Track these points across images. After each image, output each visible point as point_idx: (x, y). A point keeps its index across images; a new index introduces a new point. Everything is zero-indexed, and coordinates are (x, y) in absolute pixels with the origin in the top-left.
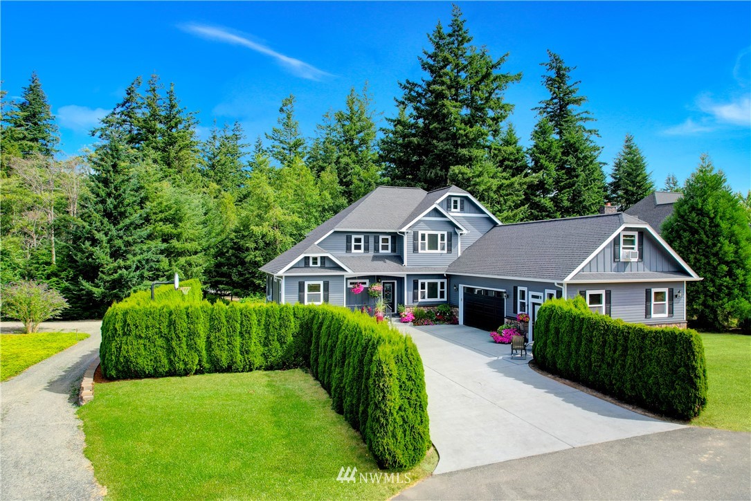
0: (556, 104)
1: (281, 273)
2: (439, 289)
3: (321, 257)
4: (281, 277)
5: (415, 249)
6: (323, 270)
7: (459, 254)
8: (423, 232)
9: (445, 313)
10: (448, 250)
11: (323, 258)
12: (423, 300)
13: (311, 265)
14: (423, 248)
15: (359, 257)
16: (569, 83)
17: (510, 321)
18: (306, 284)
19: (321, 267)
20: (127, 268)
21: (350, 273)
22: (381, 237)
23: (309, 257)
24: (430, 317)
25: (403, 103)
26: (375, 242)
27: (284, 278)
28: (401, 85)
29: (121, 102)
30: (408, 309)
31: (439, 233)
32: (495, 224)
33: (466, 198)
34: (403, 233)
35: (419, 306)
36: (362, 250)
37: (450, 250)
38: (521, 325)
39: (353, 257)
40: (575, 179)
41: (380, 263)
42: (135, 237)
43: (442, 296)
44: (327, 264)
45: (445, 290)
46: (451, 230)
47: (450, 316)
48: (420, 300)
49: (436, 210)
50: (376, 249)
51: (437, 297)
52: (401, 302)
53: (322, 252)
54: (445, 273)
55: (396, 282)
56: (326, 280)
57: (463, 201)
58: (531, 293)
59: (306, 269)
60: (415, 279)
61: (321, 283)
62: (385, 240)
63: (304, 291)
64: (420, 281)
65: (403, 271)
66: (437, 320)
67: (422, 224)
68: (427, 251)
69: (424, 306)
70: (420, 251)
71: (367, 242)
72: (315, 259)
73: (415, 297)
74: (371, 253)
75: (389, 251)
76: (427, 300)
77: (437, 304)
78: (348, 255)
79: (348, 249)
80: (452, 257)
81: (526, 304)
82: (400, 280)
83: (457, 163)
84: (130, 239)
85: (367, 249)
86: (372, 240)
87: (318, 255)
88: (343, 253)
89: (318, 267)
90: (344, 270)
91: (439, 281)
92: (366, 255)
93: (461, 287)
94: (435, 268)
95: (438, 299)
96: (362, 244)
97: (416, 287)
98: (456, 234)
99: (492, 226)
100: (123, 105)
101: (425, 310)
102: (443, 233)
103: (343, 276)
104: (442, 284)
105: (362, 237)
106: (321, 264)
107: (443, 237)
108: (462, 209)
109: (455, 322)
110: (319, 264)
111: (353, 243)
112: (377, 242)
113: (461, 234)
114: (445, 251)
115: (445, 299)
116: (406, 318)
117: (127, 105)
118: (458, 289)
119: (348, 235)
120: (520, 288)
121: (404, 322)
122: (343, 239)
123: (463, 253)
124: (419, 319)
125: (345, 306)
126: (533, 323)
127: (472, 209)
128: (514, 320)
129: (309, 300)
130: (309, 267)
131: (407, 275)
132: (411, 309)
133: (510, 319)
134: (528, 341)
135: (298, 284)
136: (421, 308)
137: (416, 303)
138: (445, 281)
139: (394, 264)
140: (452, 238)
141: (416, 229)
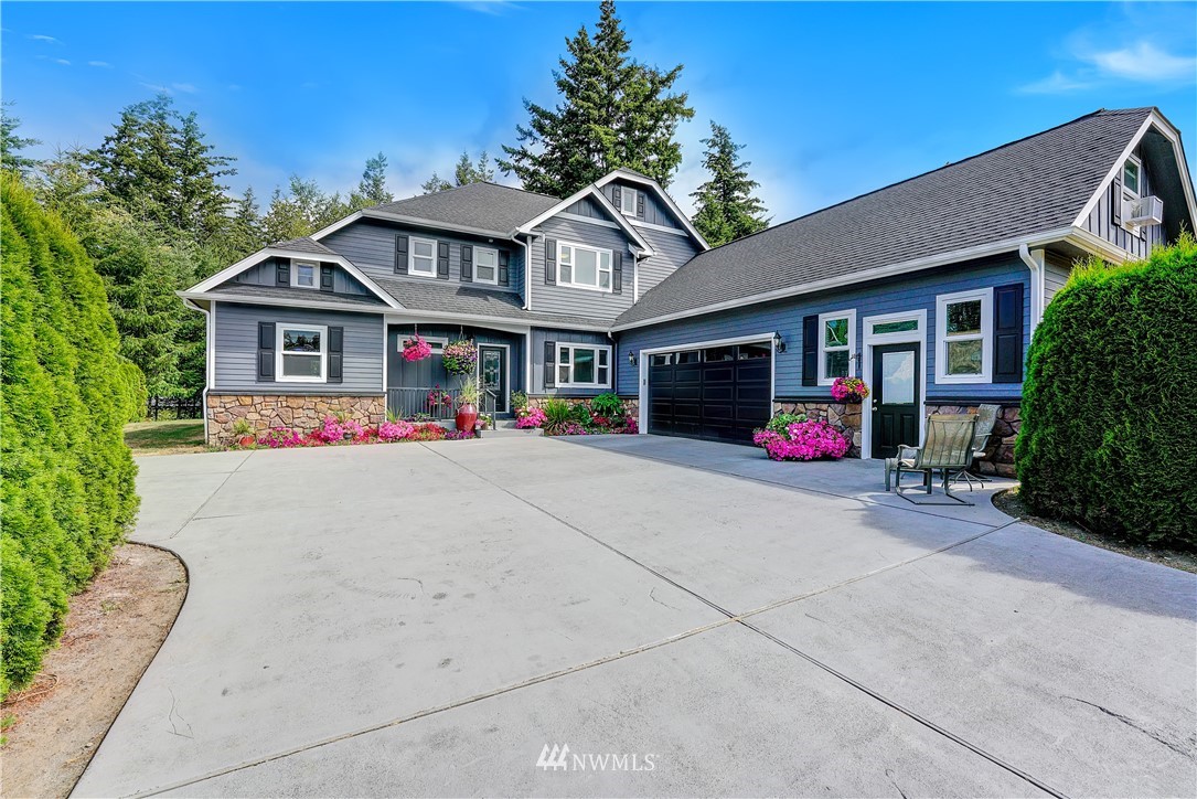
1: (200, 291)
2: (597, 365)
3: (324, 265)
5: (549, 279)
6: (327, 297)
7: (636, 298)
8: (567, 244)
9: (609, 411)
10: (614, 288)
11: (329, 268)
12: (565, 385)
13: (294, 279)
14: (566, 277)
15: (425, 286)
16: (735, 164)
17: (790, 407)
18: (281, 328)
19: (321, 292)
21: (395, 309)
22: (476, 249)
23: (288, 261)
24: (580, 420)
25: (530, 134)
26: (463, 259)
27: (213, 308)
28: (528, 104)
30: (534, 401)
31: (598, 251)
32: (698, 249)
33: (650, 192)
35: (557, 397)
36: (433, 273)
37: (618, 289)
39: (410, 284)
41: (470, 300)
43: (602, 379)
44: (338, 286)
45: (609, 366)
46: (621, 249)
47: (619, 416)
48: (558, 384)
49: (590, 199)
50: (466, 273)
51: (591, 381)
52: (519, 386)
53: (324, 254)
54: (609, 330)
55: (508, 347)
56: (336, 321)
57: (643, 195)
58: (869, 322)
59: (280, 292)
60: (548, 338)
61: (323, 331)
62: (486, 257)
63: (273, 347)
64: (559, 346)
65: (522, 317)
66: (593, 425)
67: (564, 227)
68: (575, 283)
69: (567, 397)
70: (559, 283)
71: (443, 254)
72: (305, 268)
73: (548, 379)
74: (455, 281)
75: (494, 281)
76: (572, 384)
77: (591, 395)
78: (400, 278)
79: (401, 266)
80: (623, 303)
82: (516, 340)
85: (443, 271)
86: (455, 255)
87: (315, 258)
88: (387, 272)
89: (315, 291)
90: (382, 302)
91: (597, 348)
92: (443, 282)
93: (644, 354)
94: (589, 320)
95: (595, 385)
96: (434, 258)
97: (549, 358)
98: (631, 254)
99: (694, 254)
101: (570, 405)
102: (605, 251)
103: (380, 316)
104: (603, 355)
105: (434, 243)
106: (322, 284)
107: (605, 259)
108: (641, 213)
109: (632, 429)
110: (316, 283)
111: (412, 256)
112: (466, 259)
113: (640, 257)
114: (610, 289)
115: (608, 386)
116: (530, 418)
118: (636, 362)
119: (400, 234)
120: (827, 318)
121: (524, 428)
122: (390, 242)
123: (642, 297)
124: (556, 423)
125: (385, 390)
126: (874, 405)
127: (660, 216)
128: (804, 403)
129: (287, 372)
130: (289, 288)
131: (534, 329)
132: (540, 401)
133: (792, 402)
134: (859, 453)
135: (256, 329)
136: (561, 401)
137: (551, 391)
138: (609, 349)
139: (503, 305)
140: (623, 264)
141: (551, 235)
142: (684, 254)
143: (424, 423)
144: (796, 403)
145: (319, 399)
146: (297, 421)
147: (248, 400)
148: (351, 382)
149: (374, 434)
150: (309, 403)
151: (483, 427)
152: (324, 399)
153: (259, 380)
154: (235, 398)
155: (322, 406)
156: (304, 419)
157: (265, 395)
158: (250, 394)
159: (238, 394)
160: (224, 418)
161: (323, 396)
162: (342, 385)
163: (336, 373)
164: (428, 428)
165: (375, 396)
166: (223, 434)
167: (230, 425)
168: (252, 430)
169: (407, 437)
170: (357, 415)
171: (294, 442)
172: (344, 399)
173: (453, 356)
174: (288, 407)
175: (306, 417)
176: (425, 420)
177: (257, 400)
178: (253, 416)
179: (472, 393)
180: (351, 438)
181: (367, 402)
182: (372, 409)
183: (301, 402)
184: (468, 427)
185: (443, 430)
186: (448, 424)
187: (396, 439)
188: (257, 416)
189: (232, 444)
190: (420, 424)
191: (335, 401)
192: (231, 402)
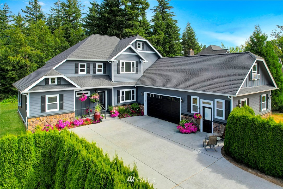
1: (26, 90)
2: (132, 95)
3: (58, 78)
4: (27, 94)
5: (118, 72)
6: (59, 87)
7: (142, 74)
8: (123, 61)
9: (136, 109)
10: (136, 72)
12: (123, 102)
13: (50, 83)
14: (123, 71)
15: (84, 77)
17: (185, 117)
18: (47, 97)
19: (58, 85)
22: (97, 64)
23: (48, 79)
24: (128, 112)
26: (93, 67)
27: (29, 94)
30: (115, 108)
31: (131, 62)
32: (159, 57)
33: (145, 42)
34: (111, 62)
35: (121, 105)
36: (85, 73)
37: (137, 72)
38: (194, 120)
39: (79, 77)
41: (97, 81)
43: (133, 99)
44: (62, 83)
45: (135, 95)
46: (138, 60)
47: (139, 110)
48: (121, 102)
49: (130, 48)
50: (94, 72)
52: (110, 103)
53: (59, 74)
54: (135, 85)
55: (106, 91)
56: (61, 94)
57: (143, 44)
58: (202, 101)
59: (46, 87)
60: (118, 89)
61: (58, 96)
62: (100, 66)
63: (45, 102)
64: (121, 91)
65: (112, 85)
66: (131, 114)
67: (122, 56)
68: (125, 72)
69: (123, 105)
70: (121, 73)
71: (88, 67)
72: (53, 80)
73: (119, 100)
74: (91, 74)
75: (102, 73)
76: (125, 101)
77: (131, 103)
78: (76, 75)
79: (76, 72)
80: (139, 76)
81: (198, 107)
82: (109, 91)
85: (88, 72)
86: (91, 66)
87: (56, 77)
88: (73, 74)
89: (56, 85)
90: (74, 86)
91: (131, 90)
92: (88, 75)
93: (145, 93)
94: (129, 82)
95: (131, 100)
96: (85, 68)
97: (119, 94)
98: (140, 62)
99: (157, 58)
101: (124, 108)
102: (133, 62)
103: (73, 90)
104: (133, 92)
105: (85, 64)
106: (58, 83)
107: (133, 63)
108: (143, 48)
109: (142, 114)
110: (56, 83)
111: (80, 68)
112: (94, 67)
114: (135, 72)
115: (135, 100)
116: (115, 114)
118: (143, 95)
119: (76, 63)
120: (192, 97)
121: (113, 117)
122: (73, 65)
123: (144, 73)
124: (122, 114)
125: (75, 110)
126: (203, 119)
127: (148, 48)
128: (188, 116)
129: (49, 109)
130: (49, 85)
131: (114, 87)
132: (116, 107)
133: (185, 115)
134: (200, 130)
135: (40, 98)
136: (122, 107)
137: (119, 104)
138: (135, 89)
139: (106, 81)
140: (138, 64)
141: (118, 59)
142: (155, 59)
143: (85, 119)
144: (186, 116)
145: (57, 115)
146: (51, 123)
147: (38, 119)
148: (66, 109)
149: (73, 124)
150: (55, 117)
151: (102, 119)
152: (59, 115)
153: (41, 112)
154: (35, 118)
155: (58, 118)
156: (53, 122)
157: (43, 116)
158: (39, 117)
159: (36, 117)
160: (32, 125)
161: (58, 114)
162: (63, 110)
163: (61, 107)
164: (87, 120)
165: (72, 113)
166: (32, 129)
167: (34, 126)
169: (82, 124)
170: (68, 118)
172: (64, 115)
173: (93, 99)
174: (49, 119)
176: (85, 118)
177: (41, 118)
178: (40, 123)
179: (99, 109)
181: (70, 114)
182: (71, 116)
183: (52, 117)
184: (98, 119)
185: (90, 120)
186: (92, 118)
188: (41, 123)
190: (84, 119)
191: (62, 115)
192: (34, 120)
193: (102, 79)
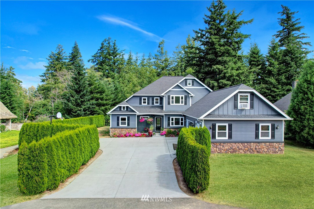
0: (285, 32)
1: (109, 112)
2: (180, 121)
3: (126, 107)
5: (169, 103)
7: (191, 105)
8: (173, 96)
11: (127, 107)
13: (122, 110)
14: (173, 103)
15: (145, 107)
16: (293, 20)
18: (120, 117)
19: (126, 111)
20: (80, 110)
21: (138, 113)
22: (155, 98)
23: (121, 107)
24: (174, 134)
27: (111, 115)
29: (99, 48)
30: (165, 129)
31: (180, 96)
32: (210, 91)
34: (163, 96)
36: (146, 104)
37: (186, 104)
39: (142, 107)
40: (289, 68)
41: (153, 109)
42: (84, 99)
43: (182, 124)
44: (129, 109)
45: (183, 122)
46: (187, 94)
48: (171, 126)
50: (153, 103)
51: (179, 125)
53: (127, 104)
54: (182, 114)
56: (129, 116)
59: (120, 111)
60: (168, 116)
61: (126, 117)
62: (157, 99)
63: (119, 120)
64: (171, 117)
65: (162, 113)
66: (177, 135)
68: (174, 104)
69: (173, 129)
70: (171, 104)
71: (148, 100)
72: (124, 107)
73: (169, 125)
74: (151, 105)
75: (159, 104)
76: (174, 126)
77: (180, 128)
78: (140, 105)
79: (140, 103)
80: (187, 107)
82: (163, 116)
83: (217, 64)
84: (83, 100)
85: (148, 103)
86: (151, 99)
87: (125, 106)
88: (138, 105)
89: (125, 111)
90: (136, 112)
91: (180, 118)
92: (148, 105)
93: (187, 120)
94: (177, 112)
96: (146, 101)
97: (169, 120)
98: (189, 96)
99: (208, 92)
100: (100, 50)
102: (182, 96)
103: (136, 114)
105: (146, 98)
107: (182, 98)
108: (193, 85)
110: (125, 110)
111: (142, 101)
112: (153, 100)
113: (191, 96)
114: (184, 104)
115: (183, 126)
116: (163, 133)
117: (102, 49)
119: (140, 97)
121: (161, 135)
122: (138, 99)
124: (168, 134)
125: (136, 127)
127: (198, 85)
129: (121, 124)
130: (121, 110)
131: (165, 115)
132: (167, 129)
135: (117, 117)
136: (172, 129)
137: (169, 127)
138: (183, 118)
139: (159, 110)
140: (187, 98)
141: (169, 94)
142: (206, 93)
146: (122, 133)
147: (115, 129)
148: (131, 126)
149: (134, 136)
150: (124, 129)
151: (153, 135)
153: (117, 126)
155: (126, 130)
157: (118, 128)
158: (116, 128)
161: (126, 128)
163: (128, 125)
164: (143, 135)
165: (135, 128)
166: (112, 135)
167: (113, 133)
168: (116, 134)
169: (139, 136)
170: (132, 132)
171: (122, 136)
172: (130, 129)
173: (149, 121)
174: (121, 130)
175: (124, 132)
178: (116, 132)
179: (152, 128)
180: (130, 136)
181: (133, 129)
182: (134, 131)
183: (123, 129)
184: (150, 135)
185: (146, 135)
186: (147, 134)
187: (138, 137)
189: (113, 136)
190: (142, 134)
191: (128, 129)
192: (113, 129)
193: (157, 108)
